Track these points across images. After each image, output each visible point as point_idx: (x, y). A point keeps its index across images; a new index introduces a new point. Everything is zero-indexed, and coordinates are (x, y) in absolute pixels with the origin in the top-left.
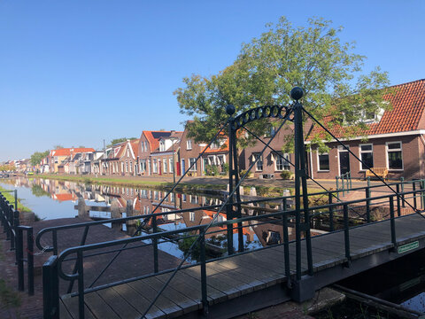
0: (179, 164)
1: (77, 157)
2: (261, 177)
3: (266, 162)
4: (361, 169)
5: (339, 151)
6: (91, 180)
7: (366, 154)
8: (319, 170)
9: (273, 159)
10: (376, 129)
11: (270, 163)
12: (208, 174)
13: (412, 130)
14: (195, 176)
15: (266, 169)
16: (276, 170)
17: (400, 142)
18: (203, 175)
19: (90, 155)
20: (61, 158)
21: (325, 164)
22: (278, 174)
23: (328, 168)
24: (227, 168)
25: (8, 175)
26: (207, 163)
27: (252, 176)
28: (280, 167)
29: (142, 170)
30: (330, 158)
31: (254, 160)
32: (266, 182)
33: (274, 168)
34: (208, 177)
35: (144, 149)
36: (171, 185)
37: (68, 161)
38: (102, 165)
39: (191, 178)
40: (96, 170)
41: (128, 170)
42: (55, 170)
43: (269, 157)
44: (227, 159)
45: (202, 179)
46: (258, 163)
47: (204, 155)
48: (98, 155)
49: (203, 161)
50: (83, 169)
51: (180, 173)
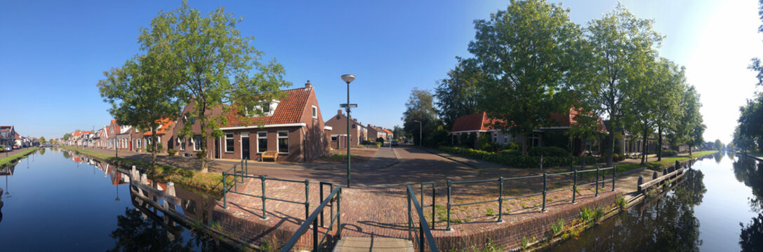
0: (131, 142)
1: (82, 137)
2: (184, 155)
3: (187, 143)
4: (258, 152)
5: (241, 136)
6: (79, 151)
7: (262, 139)
8: (226, 151)
9: (192, 141)
10: (271, 120)
11: (191, 144)
12: (148, 151)
13: (296, 122)
14: (140, 151)
15: (188, 149)
16: (195, 150)
17: (288, 131)
18: (145, 152)
19: (88, 135)
20: (76, 137)
21: (231, 147)
22: (196, 153)
23: (232, 149)
24: (160, 147)
25: (53, 145)
26: (148, 142)
27: (177, 154)
28: (197, 148)
29: (111, 146)
30: (235, 141)
31: (179, 141)
32: (185, 160)
33: (193, 148)
34: (148, 153)
35: (112, 132)
36: (113, 159)
37: (79, 139)
38: (93, 141)
39: (137, 153)
40: (90, 144)
41: (104, 145)
42: (74, 143)
43: (190, 140)
44: (161, 140)
45: (142, 155)
46: (182, 144)
47: (146, 137)
48: (91, 136)
49: (145, 141)
50: (85, 143)
51: (131, 149)
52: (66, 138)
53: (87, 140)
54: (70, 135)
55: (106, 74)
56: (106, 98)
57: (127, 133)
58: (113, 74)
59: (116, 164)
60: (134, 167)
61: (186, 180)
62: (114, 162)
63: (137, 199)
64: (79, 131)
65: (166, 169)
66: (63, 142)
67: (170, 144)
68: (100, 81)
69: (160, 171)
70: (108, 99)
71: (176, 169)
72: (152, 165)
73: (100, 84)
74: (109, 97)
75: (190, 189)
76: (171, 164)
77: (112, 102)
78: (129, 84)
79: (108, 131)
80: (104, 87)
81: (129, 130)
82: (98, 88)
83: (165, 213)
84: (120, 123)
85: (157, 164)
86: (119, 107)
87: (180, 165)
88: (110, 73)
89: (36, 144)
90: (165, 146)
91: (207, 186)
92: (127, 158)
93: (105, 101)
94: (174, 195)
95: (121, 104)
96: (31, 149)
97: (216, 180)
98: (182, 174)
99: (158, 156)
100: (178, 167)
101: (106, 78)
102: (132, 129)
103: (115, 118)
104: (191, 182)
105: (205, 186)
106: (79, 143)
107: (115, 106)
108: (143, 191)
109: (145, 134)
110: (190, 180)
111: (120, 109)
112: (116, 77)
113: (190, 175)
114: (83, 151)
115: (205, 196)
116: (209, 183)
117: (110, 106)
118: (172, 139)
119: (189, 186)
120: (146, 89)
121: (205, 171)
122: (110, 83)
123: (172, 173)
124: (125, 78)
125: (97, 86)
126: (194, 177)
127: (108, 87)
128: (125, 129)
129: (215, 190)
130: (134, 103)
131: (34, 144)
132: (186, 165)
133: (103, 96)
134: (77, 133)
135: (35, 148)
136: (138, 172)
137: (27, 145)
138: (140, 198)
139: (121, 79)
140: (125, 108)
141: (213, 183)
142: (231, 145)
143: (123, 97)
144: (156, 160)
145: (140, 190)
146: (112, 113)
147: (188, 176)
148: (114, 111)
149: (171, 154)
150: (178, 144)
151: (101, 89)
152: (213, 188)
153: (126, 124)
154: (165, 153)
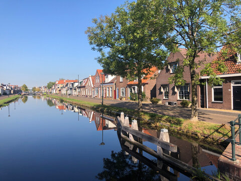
0: (115, 91)
1: (67, 85)
2: (167, 104)
3: (171, 92)
5: (232, 85)
8: (213, 100)
9: (176, 90)
11: (174, 93)
12: (132, 99)
14: (124, 100)
15: (171, 98)
16: (178, 98)
18: (129, 100)
19: (72, 84)
20: (60, 86)
21: (219, 97)
22: (179, 102)
23: (221, 99)
24: (144, 96)
25: (35, 93)
26: (131, 91)
27: (160, 102)
28: (181, 97)
29: (96, 94)
30: (223, 91)
31: (162, 90)
32: (169, 108)
33: (177, 97)
34: (132, 101)
35: (98, 81)
36: (98, 106)
37: (63, 87)
38: (78, 90)
39: (121, 101)
40: (75, 93)
41: (89, 94)
42: (58, 92)
43: (173, 89)
44: (144, 89)
45: (126, 102)
46: (165, 93)
47: (130, 86)
48: (76, 84)
49: (129, 90)
50: (69, 92)
51: (115, 98)
52: (50, 86)
53: (71, 89)
54: (54, 84)
55: (95, 21)
56: (94, 46)
57: (111, 82)
58: (102, 21)
59: (102, 111)
60: (122, 114)
61: (175, 128)
62: (100, 108)
63: (126, 144)
64: (63, 80)
65: (153, 116)
66: (47, 90)
67: (153, 93)
68: (89, 28)
69: (147, 118)
70: (97, 48)
71: (161, 117)
72: (138, 112)
73: (89, 31)
74: (97, 46)
75: (179, 136)
76: (156, 112)
77: (100, 50)
78: (117, 33)
79: (93, 81)
80: (92, 35)
81: (113, 80)
82: (87, 35)
83: (159, 157)
84: (107, 72)
85: (142, 112)
86: (107, 55)
87: (165, 113)
88: (99, 21)
89: (17, 91)
90: (148, 94)
91: (199, 134)
92: (113, 106)
93: (93, 49)
94: (169, 142)
95: (109, 53)
96: (12, 97)
97: (210, 129)
98: (170, 121)
99: (143, 104)
100: (164, 115)
101: (94, 26)
102: (116, 78)
103: (103, 67)
104: (180, 129)
105: (196, 135)
106: (64, 91)
107: (103, 55)
108: (133, 136)
109: (129, 83)
110: (179, 127)
111: (108, 58)
112: (105, 25)
113: (179, 123)
114: (68, 99)
115: (195, 144)
116: (201, 132)
117: (99, 55)
118: (155, 87)
119: (178, 133)
120: (138, 36)
121: (195, 119)
122: (99, 31)
123: (159, 120)
124: (114, 26)
125: (86, 33)
126: (183, 125)
127: (97, 34)
128: (110, 78)
129: (209, 140)
130: (123, 52)
131: (15, 92)
132: (171, 113)
133: (91, 43)
134: (61, 81)
135: (17, 95)
136: (127, 118)
137: (8, 93)
138: (131, 143)
139: (110, 27)
140: (112, 57)
141: (207, 132)
142: (219, 95)
143: (112, 46)
144: (141, 107)
145: (130, 135)
146: (100, 61)
147: (177, 124)
148: (102, 59)
149: (154, 103)
150: (161, 93)
151: (89, 36)
152: (207, 137)
153: (112, 73)
154: (149, 102)
